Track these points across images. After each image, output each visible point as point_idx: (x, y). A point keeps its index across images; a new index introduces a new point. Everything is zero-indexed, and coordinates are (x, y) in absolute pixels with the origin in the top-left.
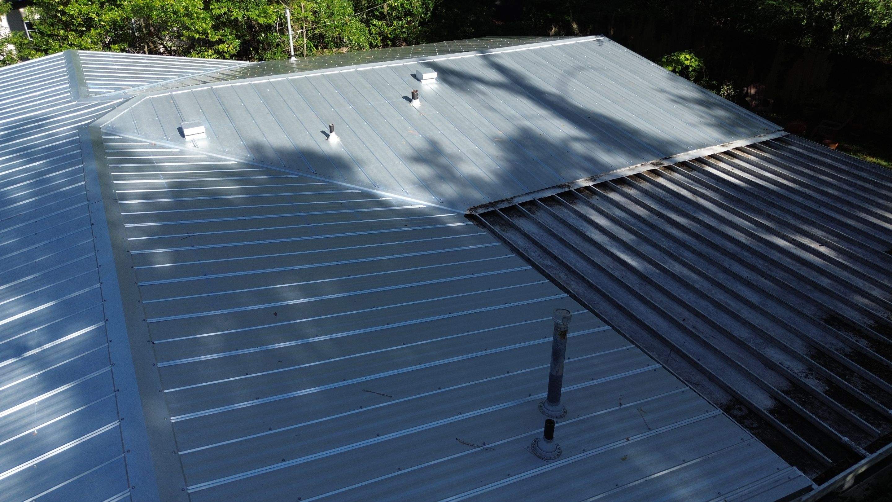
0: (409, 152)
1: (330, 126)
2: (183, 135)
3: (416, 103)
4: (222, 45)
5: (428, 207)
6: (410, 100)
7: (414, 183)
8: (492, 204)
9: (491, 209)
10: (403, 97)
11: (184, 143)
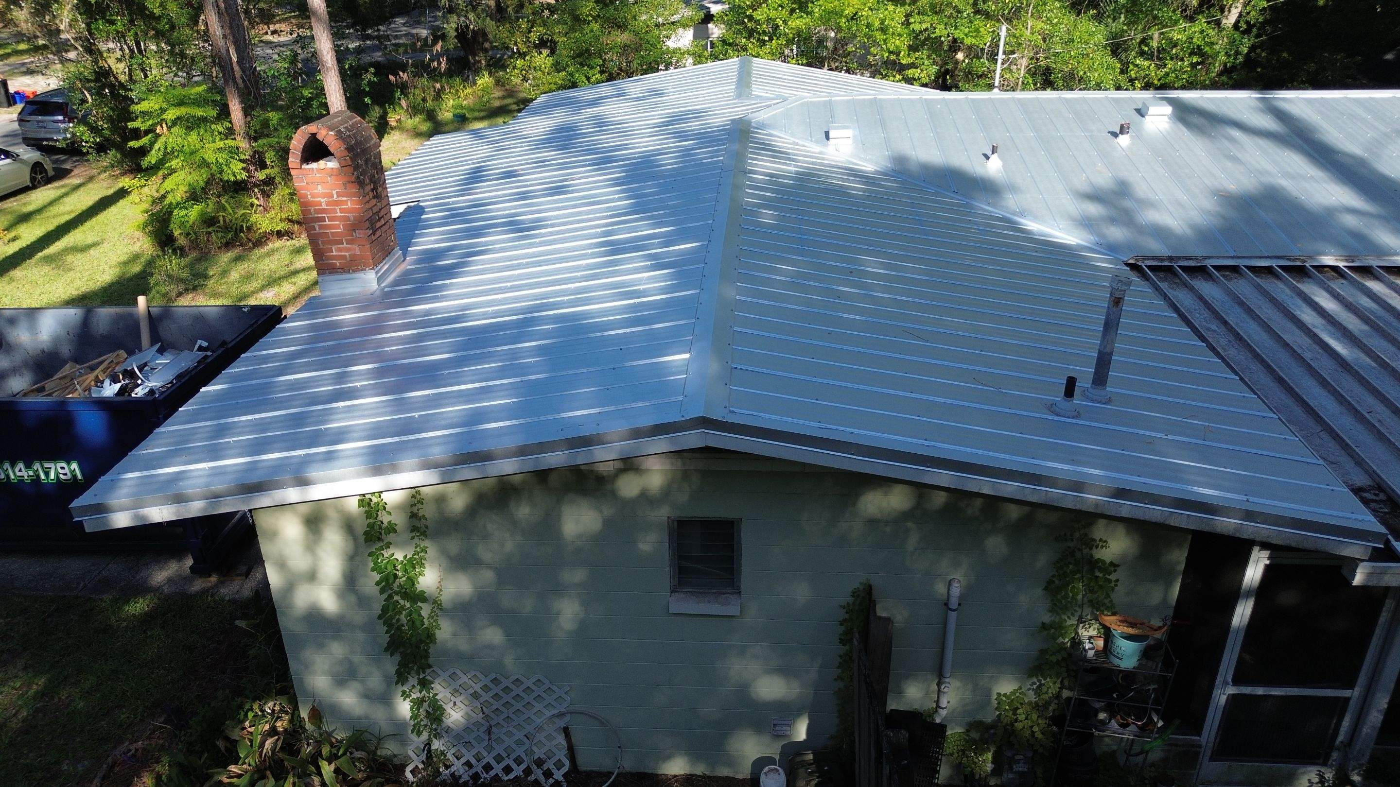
0: (1083, 187)
1: (993, 146)
2: (828, 138)
3: (1124, 140)
4: (914, 70)
5: (1078, 245)
6: (1115, 135)
7: (1073, 219)
8: (1170, 258)
9: (1167, 263)
10: (1109, 132)
11: (827, 145)
